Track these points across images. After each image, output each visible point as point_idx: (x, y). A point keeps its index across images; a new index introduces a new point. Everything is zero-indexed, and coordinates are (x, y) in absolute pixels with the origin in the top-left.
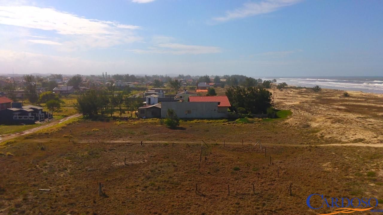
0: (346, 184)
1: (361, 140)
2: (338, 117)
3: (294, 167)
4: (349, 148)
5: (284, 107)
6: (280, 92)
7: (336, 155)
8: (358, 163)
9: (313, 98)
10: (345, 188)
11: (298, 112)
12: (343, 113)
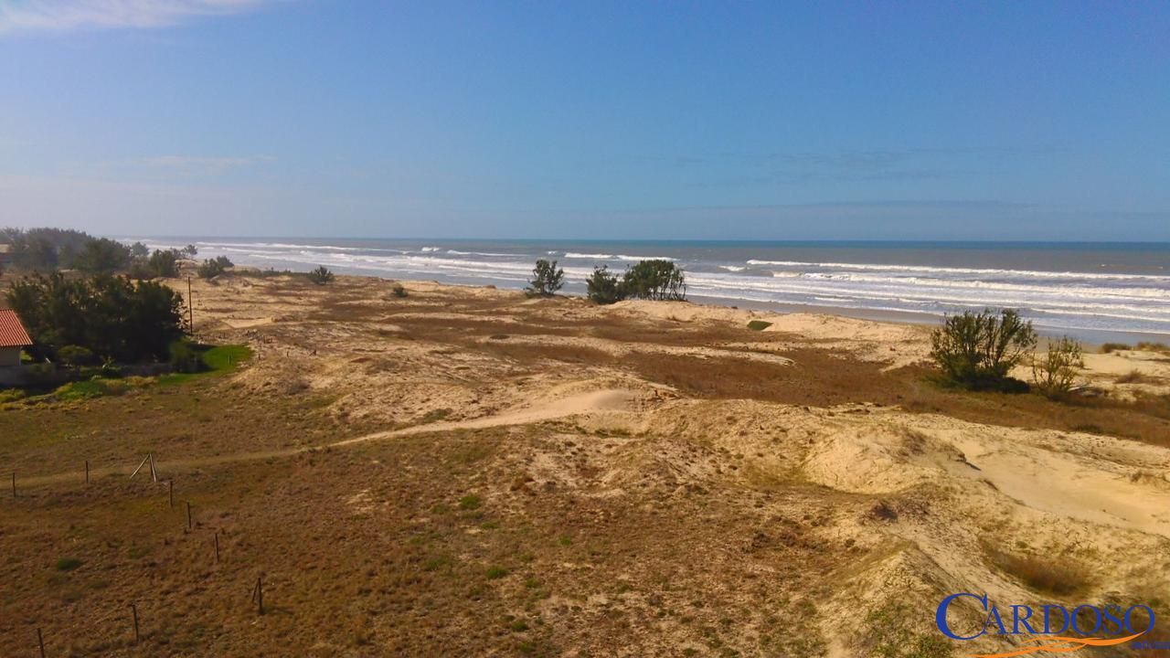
0: (412, 542)
1: (442, 414)
2: (383, 355)
3: (268, 521)
4: (415, 441)
5: (225, 334)
6: (209, 289)
7: (383, 465)
8: (437, 478)
9: (314, 304)
10: (409, 556)
11: (272, 347)
12: (395, 344)
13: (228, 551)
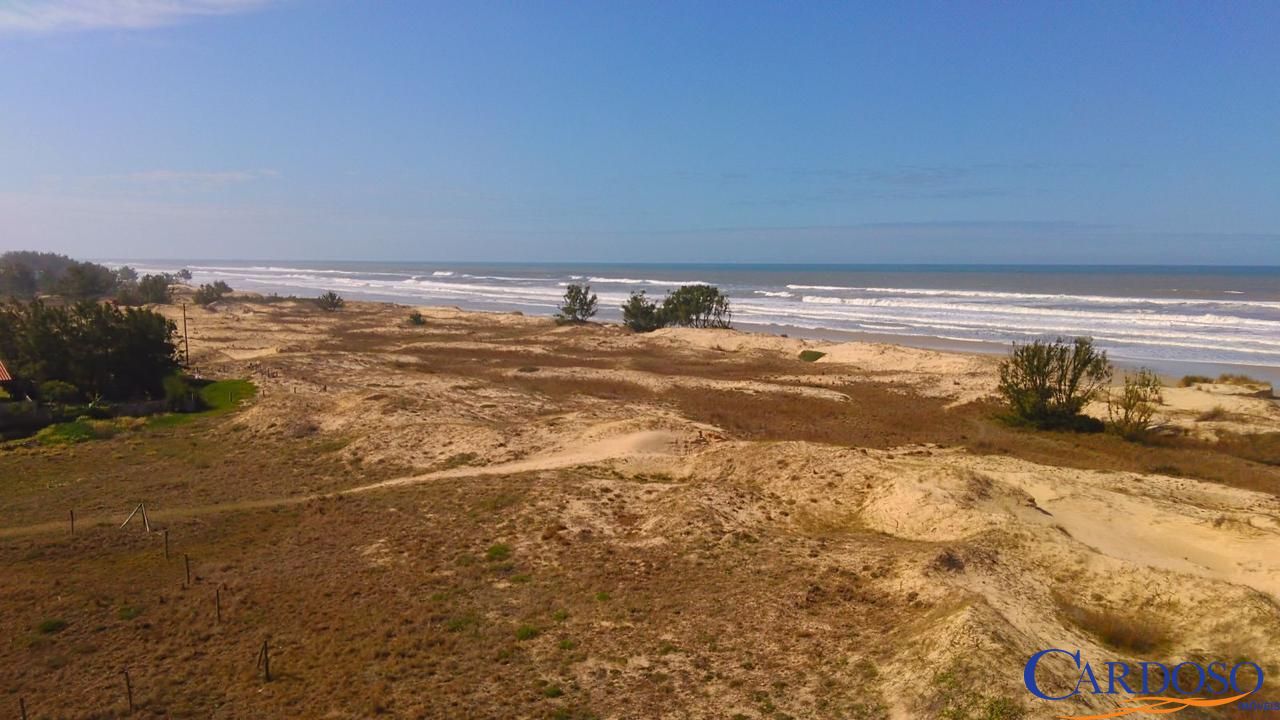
0: (434, 598)
1: (466, 459)
2: (400, 391)
3: (275, 575)
4: (435, 488)
5: (225, 367)
6: (206, 316)
7: (401, 513)
8: (460, 526)
9: (322, 332)
10: (430, 614)
11: (277, 382)
12: (414, 378)
13: (230, 610)
